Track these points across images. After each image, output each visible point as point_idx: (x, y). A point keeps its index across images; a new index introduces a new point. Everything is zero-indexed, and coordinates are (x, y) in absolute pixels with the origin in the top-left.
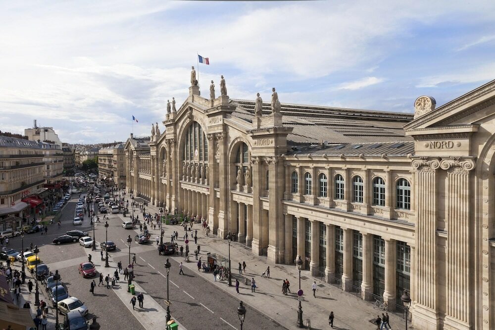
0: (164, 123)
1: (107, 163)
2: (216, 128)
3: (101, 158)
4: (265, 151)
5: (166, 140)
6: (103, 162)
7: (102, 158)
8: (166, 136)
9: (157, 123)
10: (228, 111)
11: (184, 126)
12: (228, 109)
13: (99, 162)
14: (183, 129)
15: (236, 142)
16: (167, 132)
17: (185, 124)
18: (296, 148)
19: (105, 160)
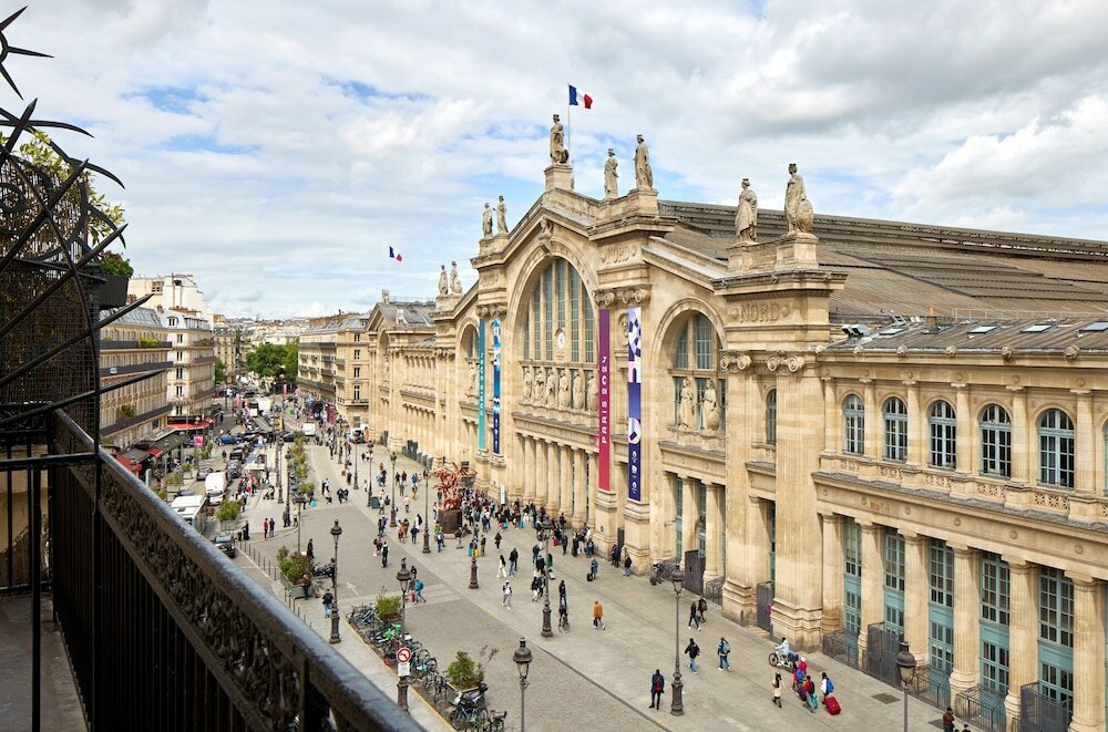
0: (474, 261)
1: (320, 365)
2: (620, 276)
3: (305, 353)
4: (768, 336)
5: (480, 307)
6: (309, 364)
7: (310, 353)
8: (480, 297)
9: (454, 264)
10: (654, 228)
11: (529, 271)
12: (657, 224)
13: (300, 363)
14: (525, 279)
15: (677, 312)
16: (481, 287)
17: (533, 265)
18: (855, 330)
19: (314, 359)
